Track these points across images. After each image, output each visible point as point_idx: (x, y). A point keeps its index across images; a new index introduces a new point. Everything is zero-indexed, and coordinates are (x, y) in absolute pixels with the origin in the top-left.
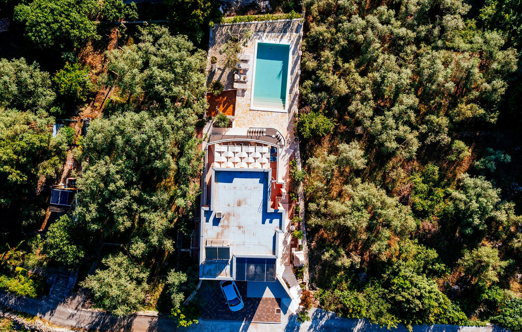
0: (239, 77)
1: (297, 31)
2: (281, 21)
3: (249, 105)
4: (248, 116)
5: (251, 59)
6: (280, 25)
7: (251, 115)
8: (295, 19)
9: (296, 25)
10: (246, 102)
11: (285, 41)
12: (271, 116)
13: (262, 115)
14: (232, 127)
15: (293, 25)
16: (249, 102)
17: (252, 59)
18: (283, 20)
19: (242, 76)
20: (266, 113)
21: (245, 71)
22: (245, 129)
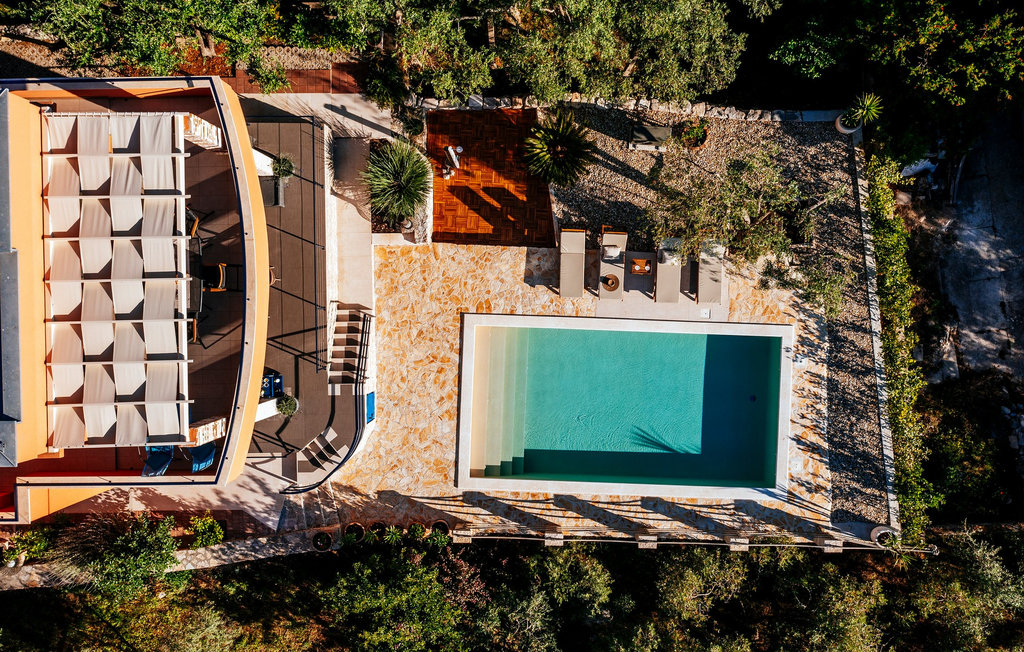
0: (614, 253)
1: (839, 517)
2: (888, 443)
3: (485, 309)
4: (435, 307)
5: (702, 310)
6: (867, 438)
7: (439, 321)
8: (894, 505)
9: (870, 512)
10: (501, 294)
11: (792, 463)
12: (438, 411)
13: (440, 371)
14: (375, 230)
15: (871, 500)
16: (501, 305)
17: (704, 314)
18: (889, 452)
19: (618, 272)
20: (450, 387)
21: (647, 284)
22: (377, 296)
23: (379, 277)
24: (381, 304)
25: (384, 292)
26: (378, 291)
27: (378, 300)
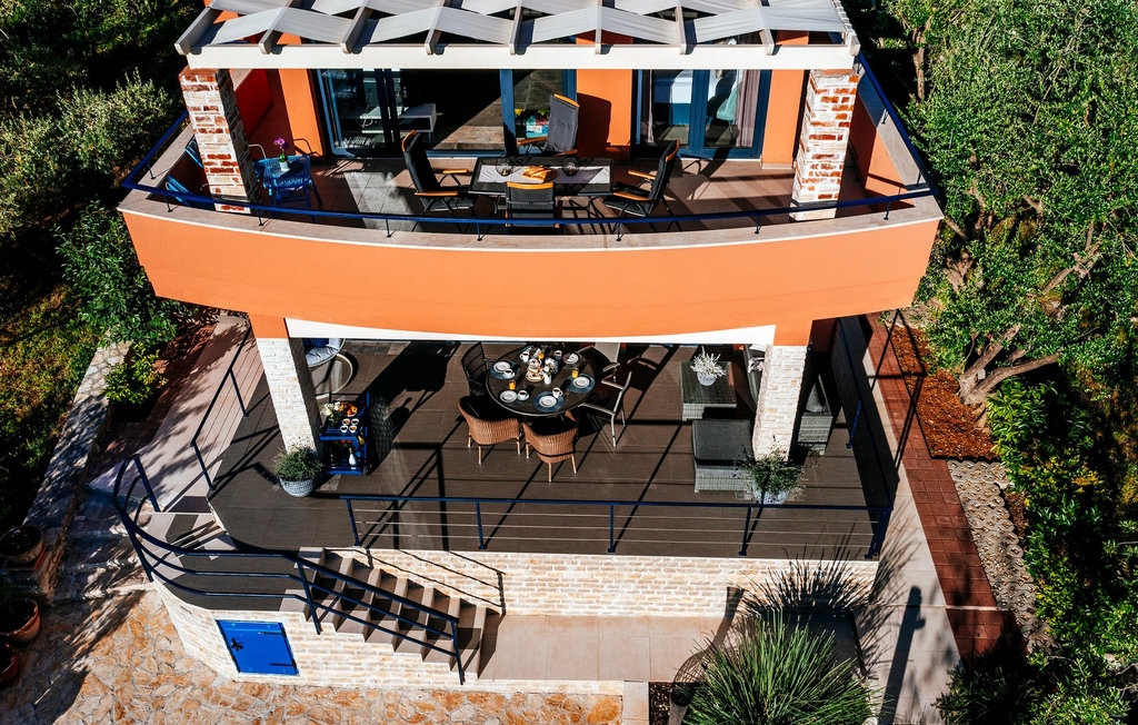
14: (655, 689)
22: (509, 696)
23: (551, 703)
24: (492, 703)
25: (517, 711)
26: (520, 698)
27: (500, 698)
